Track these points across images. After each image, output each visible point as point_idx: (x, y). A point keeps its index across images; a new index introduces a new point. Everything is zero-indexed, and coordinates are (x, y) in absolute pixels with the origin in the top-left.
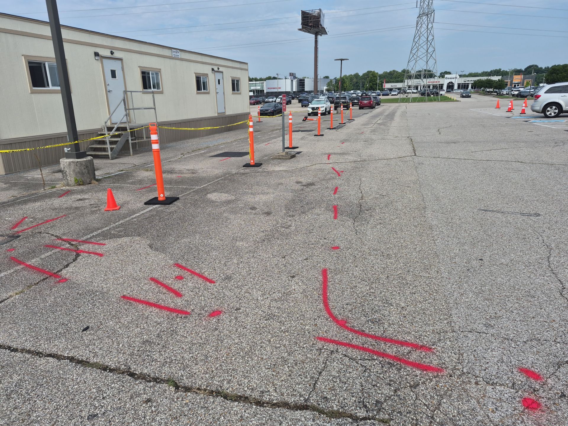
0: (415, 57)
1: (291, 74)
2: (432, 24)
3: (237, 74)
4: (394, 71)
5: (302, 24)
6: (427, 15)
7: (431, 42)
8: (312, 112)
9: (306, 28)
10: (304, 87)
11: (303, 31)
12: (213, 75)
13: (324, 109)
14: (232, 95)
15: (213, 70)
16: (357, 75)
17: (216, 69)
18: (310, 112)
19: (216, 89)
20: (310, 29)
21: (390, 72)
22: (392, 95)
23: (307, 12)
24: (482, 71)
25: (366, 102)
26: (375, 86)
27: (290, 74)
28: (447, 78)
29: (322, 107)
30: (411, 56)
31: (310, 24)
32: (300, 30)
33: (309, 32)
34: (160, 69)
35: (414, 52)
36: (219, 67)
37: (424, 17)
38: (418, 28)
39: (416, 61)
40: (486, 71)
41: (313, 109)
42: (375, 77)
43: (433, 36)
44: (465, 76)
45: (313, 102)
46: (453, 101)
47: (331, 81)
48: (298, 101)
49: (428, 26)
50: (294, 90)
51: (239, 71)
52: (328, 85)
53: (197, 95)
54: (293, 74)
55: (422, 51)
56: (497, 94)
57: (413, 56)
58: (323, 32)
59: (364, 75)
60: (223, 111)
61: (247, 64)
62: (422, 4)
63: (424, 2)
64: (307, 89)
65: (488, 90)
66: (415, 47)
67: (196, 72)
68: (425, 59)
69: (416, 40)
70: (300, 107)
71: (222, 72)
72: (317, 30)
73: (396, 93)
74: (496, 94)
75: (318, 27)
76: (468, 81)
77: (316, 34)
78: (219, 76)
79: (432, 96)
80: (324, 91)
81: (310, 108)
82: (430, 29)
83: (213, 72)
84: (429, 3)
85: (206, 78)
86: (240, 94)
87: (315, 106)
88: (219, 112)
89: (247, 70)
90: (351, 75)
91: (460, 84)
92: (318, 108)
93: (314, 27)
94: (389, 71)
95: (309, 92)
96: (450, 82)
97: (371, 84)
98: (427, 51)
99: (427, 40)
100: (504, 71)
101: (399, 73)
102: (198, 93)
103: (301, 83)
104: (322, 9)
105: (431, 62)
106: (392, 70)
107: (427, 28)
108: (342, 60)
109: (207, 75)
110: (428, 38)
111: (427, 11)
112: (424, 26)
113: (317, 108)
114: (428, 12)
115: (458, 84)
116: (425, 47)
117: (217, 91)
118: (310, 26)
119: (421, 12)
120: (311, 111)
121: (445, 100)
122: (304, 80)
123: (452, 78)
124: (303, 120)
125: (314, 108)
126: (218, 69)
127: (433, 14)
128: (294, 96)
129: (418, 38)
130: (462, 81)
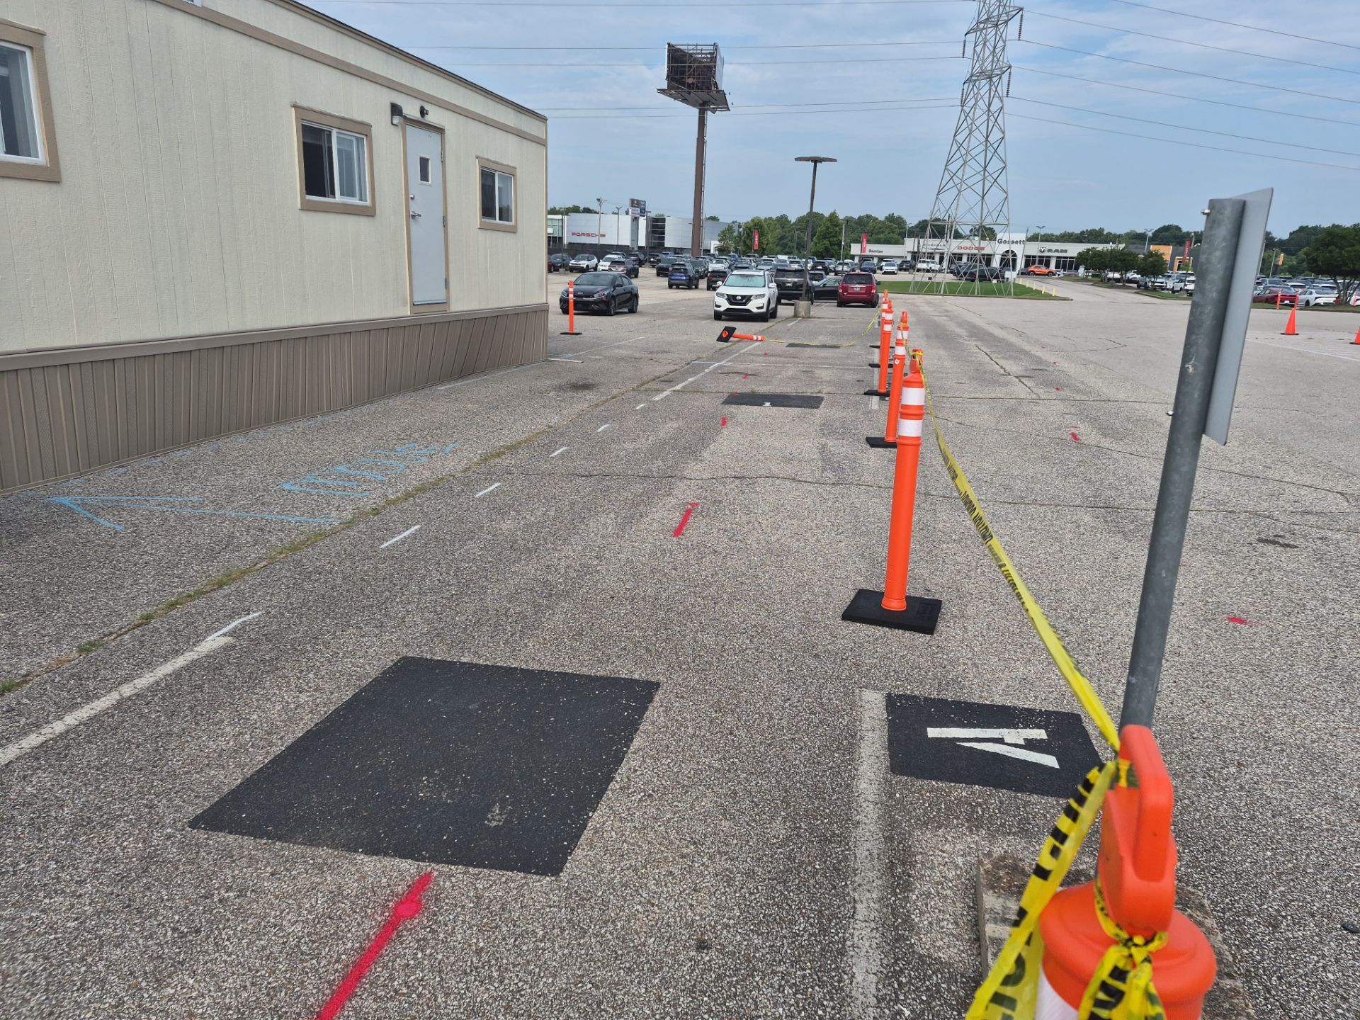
0: (957, 180)
1: (635, 203)
2: (1002, 101)
3: (504, 150)
4: (868, 217)
5: (668, 77)
6: (990, 78)
7: (995, 146)
8: (728, 310)
9: (678, 88)
10: (663, 238)
11: (671, 96)
12: (396, 135)
13: (764, 301)
14: (481, 232)
15: (396, 110)
16: (783, 220)
17: (411, 109)
18: (722, 309)
19: (409, 199)
20: (689, 93)
21: (860, 217)
22: (885, 273)
23: (682, 47)
24: (1063, 232)
25: (857, 287)
26: (836, 247)
27: (633, 201)
28: (1001, 241)
29: (758, 296)
30: (947, 177)
31: (690, 81)
32: (662, 91)
33: (685, 100)
34: (42, 34)
35: (953, 167)
36: (427, 107)
37: (984, 82)
38: (967, 109)
39: (960, 192)
40: (1071, 231)
41: (732, 299)
42: (836, 226)
43: (1003, 132)
44: (1048, 238)
45: (730, 279)
46: (1048, 297)
47: (730, 229)
48: (655, 271)
49: (990, 105)
50: (642, 242)
51: (512, 140)
52: (723, 237)
53: (304, 215)
54: (638, 201)
55: (974, 167)
56: (1139, 287)
57: (951, 178)
58: (719, 101)
59: (800, 220)
60: (439, 295)
61: (543, 119)
62: (978, 49)
63: (985, 44)
64: (669, 242)
65: (1110, 275)
66: (958, 155)
67: (300, 103)
68: (979, 188)
69: (960, 138)
70: (664, 288)
71: (440, 130)
72: (704, 96)
73: (894, 269)
74: (1135, 285)
75: (709, 88)
76: (1050, 251)
77: (703, 107)
78: (423, 143)
79: (995, 281)
80: (712, 252)
81: (721, 295)
82: (996, 115)
83: (396, 120)
84: (994, 48)
85: (359, 140)
86: (513, 231)
87: (739, 291)
88: (417, 300)
89: (543, 143)
90: (770, 218)
91: (1030, 256)
92: (747, 299)
93: (697, 88)
94: (856, 217)
95: (677, 251)
96: (1007, 252)
97: (826, 242)
98: (985, 169)
99: (987, 140)
100: (1110, 234)
101: (881, 221)
102: (306, 207)
103: (657, 227)
104: (720, 46)
105: (994, 196)
106: (863, 214)
107: (989, 110)
108: (816, 161)
109: (363, 130)
110: (988, 136)
111: (989, 68)
112: (982, 105)
113: (743, 297)
114: (992, 70)
115: (1027, 256)
116: (981, 159)
117: (414, 208)
118: (689, 86)
119: (977, 69)
120: (725, 305)
121: (1022, 294)
122: (664, 220)
123: (1013, 242)
124: (721, 339)
125: (734, 297)
126: (423, 112)
127: (1005, 77)
128: (642, 257)
129: (967, 132)
130: (1034, 249)
